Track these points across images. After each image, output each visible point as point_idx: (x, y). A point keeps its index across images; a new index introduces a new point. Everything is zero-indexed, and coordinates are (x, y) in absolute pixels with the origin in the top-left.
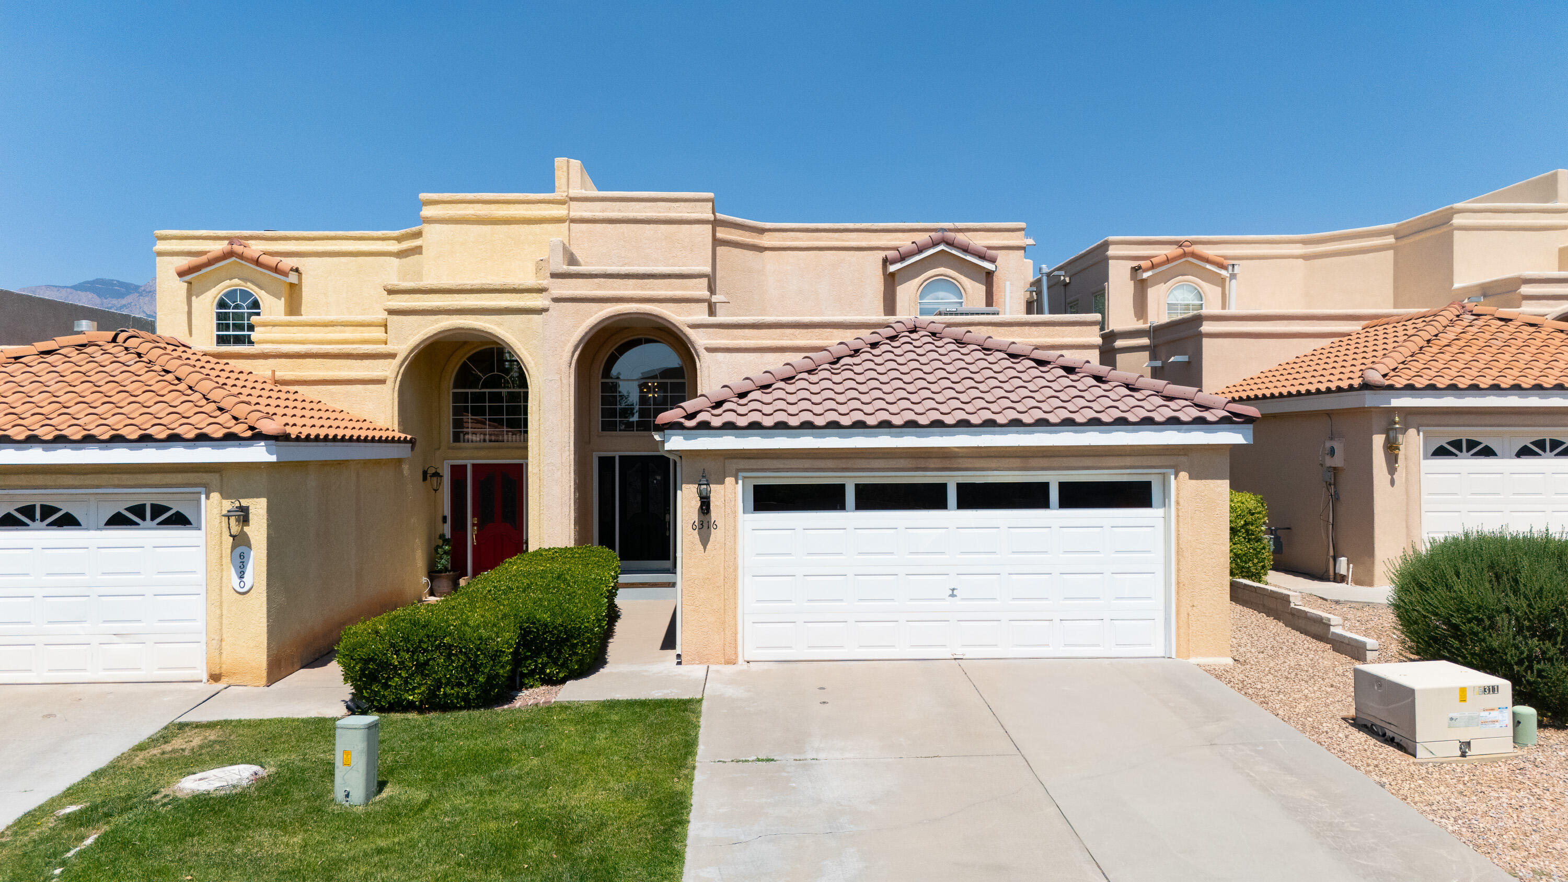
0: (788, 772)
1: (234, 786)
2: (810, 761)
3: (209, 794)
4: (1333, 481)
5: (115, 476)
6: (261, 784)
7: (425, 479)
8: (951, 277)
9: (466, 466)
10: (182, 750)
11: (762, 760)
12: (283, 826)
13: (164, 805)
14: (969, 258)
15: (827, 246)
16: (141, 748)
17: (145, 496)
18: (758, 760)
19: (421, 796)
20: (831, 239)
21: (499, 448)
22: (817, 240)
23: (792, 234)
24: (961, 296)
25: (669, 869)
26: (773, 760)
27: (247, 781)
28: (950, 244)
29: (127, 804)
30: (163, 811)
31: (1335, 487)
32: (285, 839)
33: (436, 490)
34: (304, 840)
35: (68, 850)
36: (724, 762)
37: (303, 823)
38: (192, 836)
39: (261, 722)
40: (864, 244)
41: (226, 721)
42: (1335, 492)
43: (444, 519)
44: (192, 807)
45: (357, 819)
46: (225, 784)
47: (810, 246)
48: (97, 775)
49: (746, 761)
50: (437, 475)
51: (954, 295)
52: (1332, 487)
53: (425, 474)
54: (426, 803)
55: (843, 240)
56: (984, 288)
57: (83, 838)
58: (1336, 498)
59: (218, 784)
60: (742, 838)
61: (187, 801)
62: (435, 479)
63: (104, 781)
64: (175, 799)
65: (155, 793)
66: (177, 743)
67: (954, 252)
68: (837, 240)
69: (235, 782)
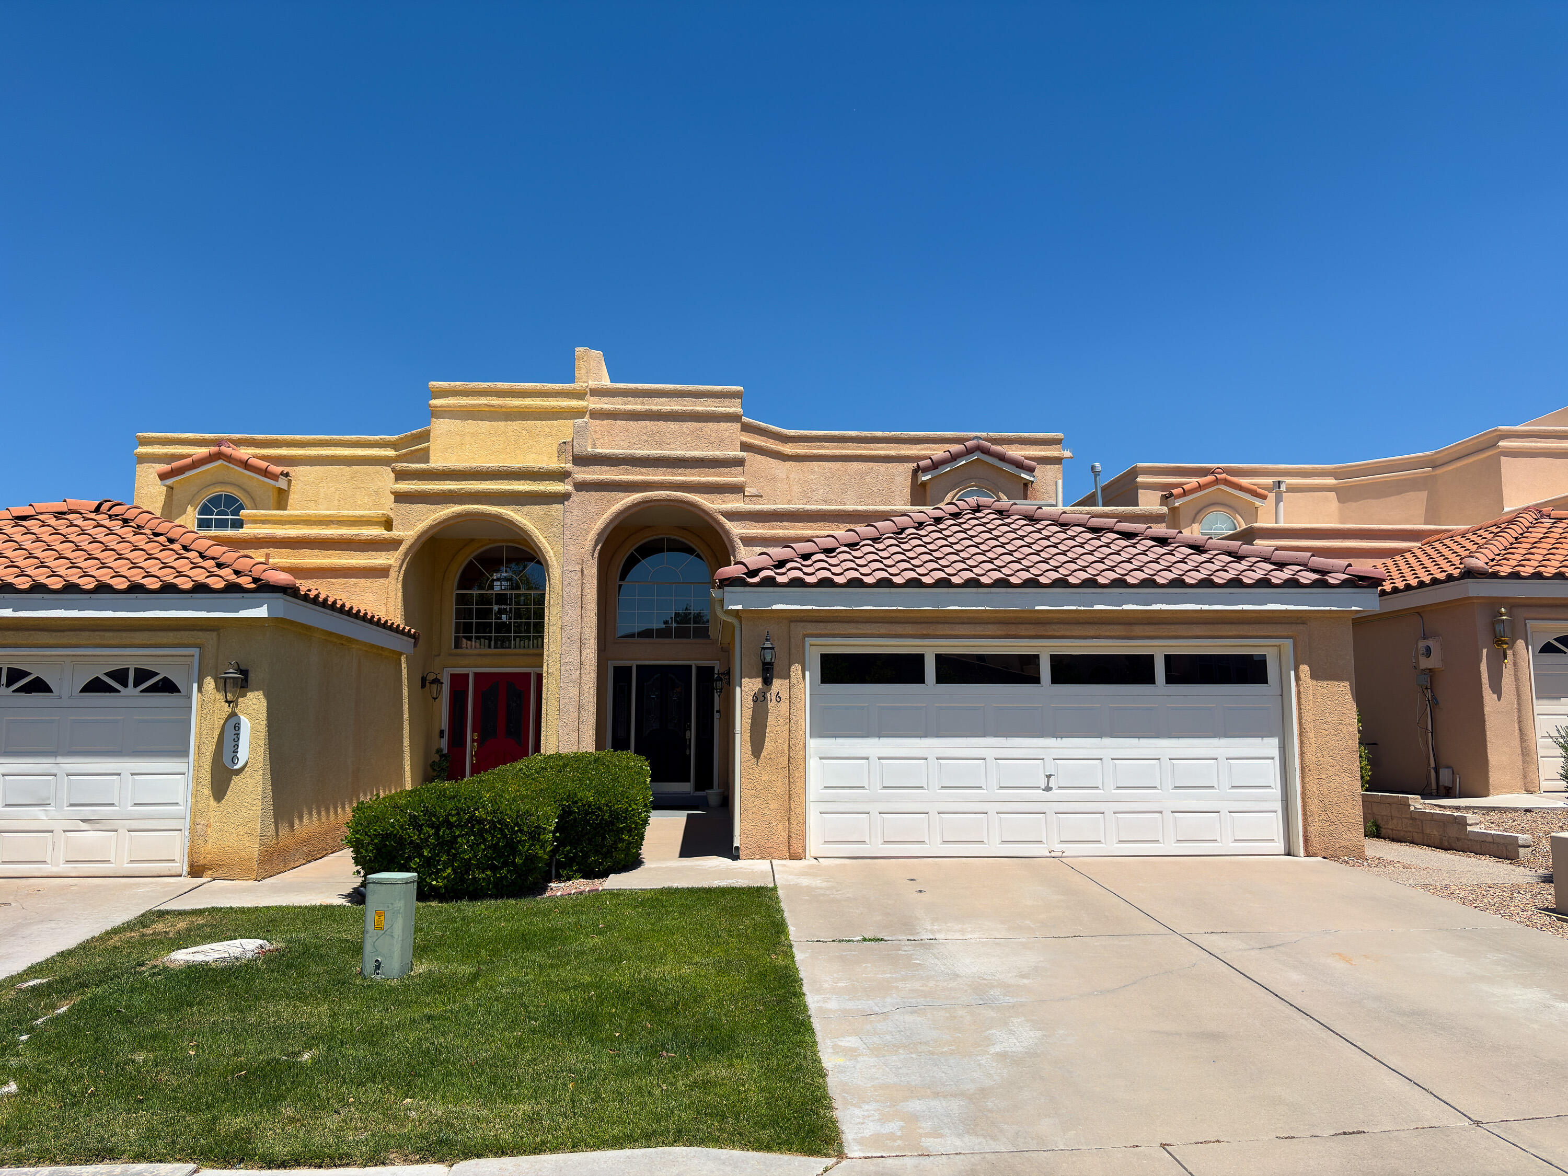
0: (905, 951)
1: (237, 958)
2: (927, 941)
3: (207, 965)
4: (1429, 686)
5: (97, 633)
6: (269, 958)
7: (423, 686)
8: (986, 488)
9: (468, 675)
10: (166, 932)
11: (870, 940)
12: (302, 997)
13: (154, 975)
14: (1006, 467)
15: (854, 454)
16: (115, 931)
17: (129, 659)
18: (864, 940)
19: (467, 969)
20: (858, 448)
21: (505, 655)
22: (844, 448)
25: (798, 1038)
26: (882, 940)
27: (253, 953)
28: (985, 452)
29: (106, 976)
30: (151, 981)
31: (1432, 692)
32: (308, 1009)
33: (435, 699)
34: (331, 1009)
35: (37, 1017)
36: (824, 942)
37: (326, 995)
38: (190, 1005)
39: (257, 909)
40: (893, 453)
41: (215, 909)
42: (1432, 696)
43: (442, 733)
44: (188, 976)
45: (392, 990)
46: (227, 955)
47: (837, 454)
48: (64, 955)
49: (849, 941)
50: (437, 681)
52: (1429, 691)
53: (424, 680)
54: (476, 976)
55: (872, 449)
57: (55, 1007)
58: (1434, 703)
59: (217, 956)
60: (877, 1009)
61: (181, 971)
62: (434, 686)
63: (72, 961)
64: (165, 969)
65: (142, 965)
66: (159, 927)
67: (990, 461)
68: (865, 449)
69: (238, 954)
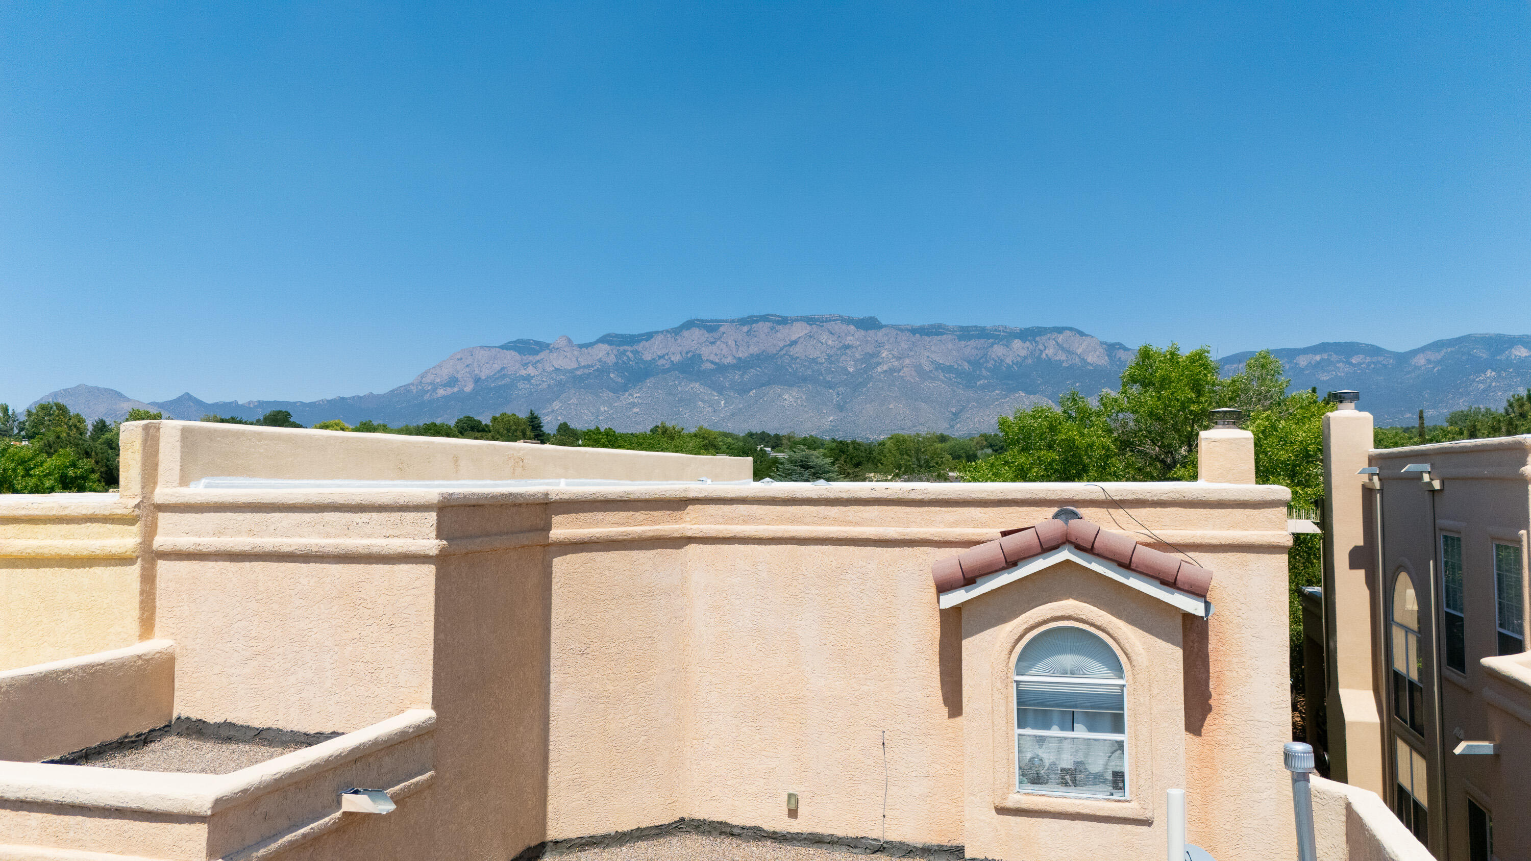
8: (1092, 625)
14: (1134, 582)
15: (814, 535)
20: (824, 520)
22: (794, 521)
23: (742, 508)
24: (1118, 670)
28: (1088, 549)
40: (892, 532)
47: (779, 535)
51: (1107, 666)
55: (849, 523)
56: (1178, 653)
67: (1096, 567)
68: (836, 521)
